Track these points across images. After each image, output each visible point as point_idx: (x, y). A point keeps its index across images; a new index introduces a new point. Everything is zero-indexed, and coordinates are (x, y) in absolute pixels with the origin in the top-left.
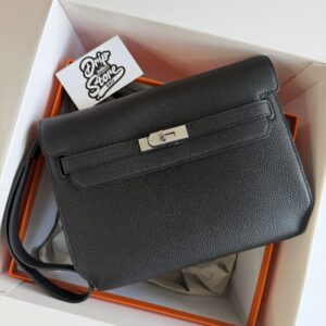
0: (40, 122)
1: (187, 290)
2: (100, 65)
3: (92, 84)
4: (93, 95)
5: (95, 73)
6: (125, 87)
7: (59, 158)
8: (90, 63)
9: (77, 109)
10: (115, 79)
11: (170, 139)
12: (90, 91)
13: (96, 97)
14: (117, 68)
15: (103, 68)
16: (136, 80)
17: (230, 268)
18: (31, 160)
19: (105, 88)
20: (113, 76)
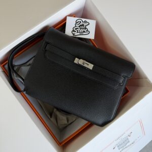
0: (50, 27)
1: (51, 117)
2: (83, 25)
3: (76, 29)
4: (74, 33)
5: (79, 26)
6: (85, 39)
7: (47, 43)
8: (80, 22)
9: (65, 32)
10: (84, 33)
11: (85, 65)
12: (73, 31)
13: (73, 34)
14: (87, 31)
15: (83, 27)
16: (90, 39)
17: (70, 122)
18: (38, 36)
19: (79, 34)
20: (84, 32)
